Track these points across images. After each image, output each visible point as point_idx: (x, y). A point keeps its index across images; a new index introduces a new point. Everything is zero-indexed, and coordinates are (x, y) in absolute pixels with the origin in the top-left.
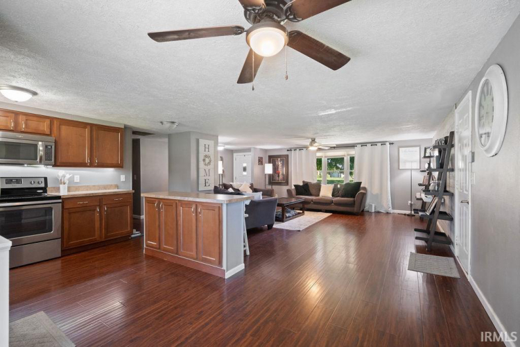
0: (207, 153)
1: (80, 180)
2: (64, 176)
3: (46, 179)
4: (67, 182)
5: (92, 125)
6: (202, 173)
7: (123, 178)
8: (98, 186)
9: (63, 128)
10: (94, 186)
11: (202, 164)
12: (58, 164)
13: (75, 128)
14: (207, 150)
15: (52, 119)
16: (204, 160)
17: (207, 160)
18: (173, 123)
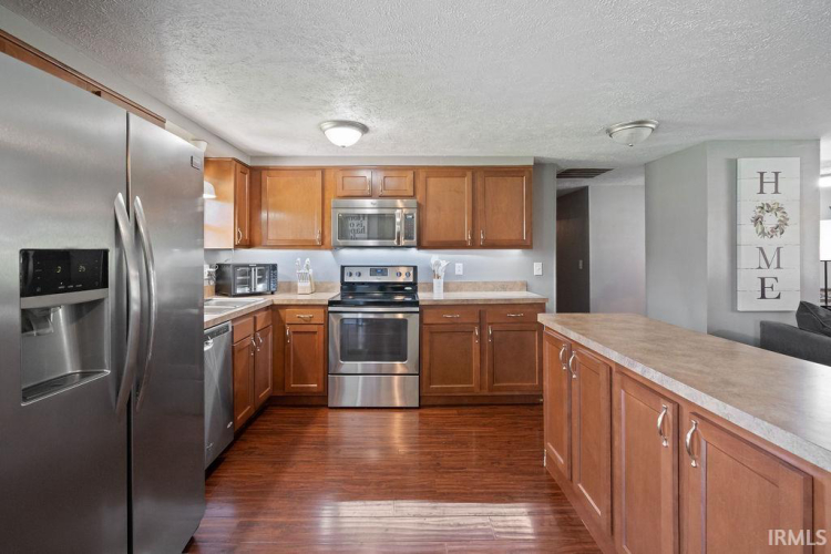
0: (769, 197)
1: (464, 270)
2: (438, 264)
3: (415, 268)
4: (442, 274)
5: (474, 170)
6: (748, 259)
7: (537, 268)
8: (493, 283)
9: (432, 181)
10: (485, 283)
11: (747, 232)
12: (425, 244)
13: (447, 180)
14: (769, 188)
15: (415, 170)
16: (757, 220)
17: (770, 221)
18: (640, 123)
